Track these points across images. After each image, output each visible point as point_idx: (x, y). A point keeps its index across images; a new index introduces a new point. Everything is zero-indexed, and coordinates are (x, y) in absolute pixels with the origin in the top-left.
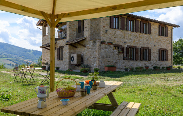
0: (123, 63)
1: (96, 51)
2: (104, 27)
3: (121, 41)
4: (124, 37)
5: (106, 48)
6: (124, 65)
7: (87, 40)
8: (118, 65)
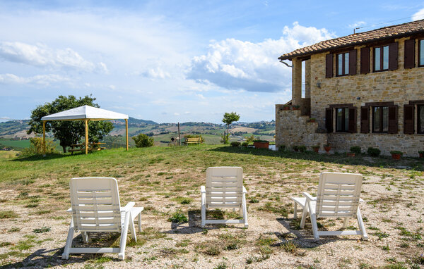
0: (315, 138)
2: (316, 78)
3: (350, 98)
4: (358, 88)
5: (286, 115)
6: (317, 141)
8: (306, 141)
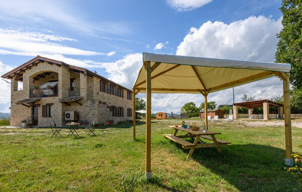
1: (95, 109)
2: (96, 89)
5: (102, 107)
7: (84, 99)
